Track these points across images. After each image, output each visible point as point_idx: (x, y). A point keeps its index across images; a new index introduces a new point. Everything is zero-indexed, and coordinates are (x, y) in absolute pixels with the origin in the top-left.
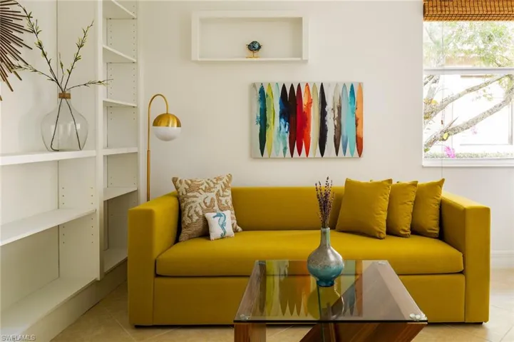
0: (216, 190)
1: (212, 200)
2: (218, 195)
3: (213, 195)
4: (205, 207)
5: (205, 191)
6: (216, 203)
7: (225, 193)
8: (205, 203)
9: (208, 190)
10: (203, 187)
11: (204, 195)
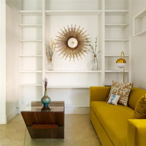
0: (120, 87)
1: (117, 90)
2: (120, 89)
3: (118, 89)
4: (113, 92)
5: (116, 87)
6: (117, 92)
7: (123, 89)
8: (114, 91)
9: (117, 87)
10: (116, 85)
11: (115, 88)
